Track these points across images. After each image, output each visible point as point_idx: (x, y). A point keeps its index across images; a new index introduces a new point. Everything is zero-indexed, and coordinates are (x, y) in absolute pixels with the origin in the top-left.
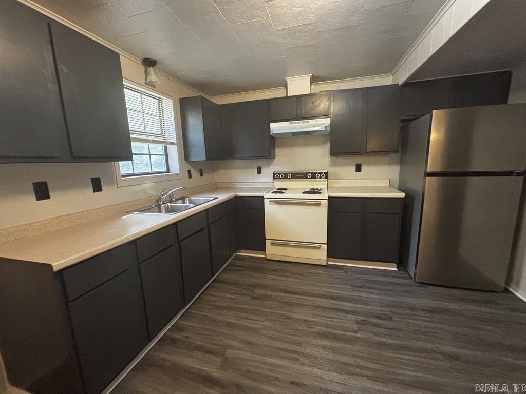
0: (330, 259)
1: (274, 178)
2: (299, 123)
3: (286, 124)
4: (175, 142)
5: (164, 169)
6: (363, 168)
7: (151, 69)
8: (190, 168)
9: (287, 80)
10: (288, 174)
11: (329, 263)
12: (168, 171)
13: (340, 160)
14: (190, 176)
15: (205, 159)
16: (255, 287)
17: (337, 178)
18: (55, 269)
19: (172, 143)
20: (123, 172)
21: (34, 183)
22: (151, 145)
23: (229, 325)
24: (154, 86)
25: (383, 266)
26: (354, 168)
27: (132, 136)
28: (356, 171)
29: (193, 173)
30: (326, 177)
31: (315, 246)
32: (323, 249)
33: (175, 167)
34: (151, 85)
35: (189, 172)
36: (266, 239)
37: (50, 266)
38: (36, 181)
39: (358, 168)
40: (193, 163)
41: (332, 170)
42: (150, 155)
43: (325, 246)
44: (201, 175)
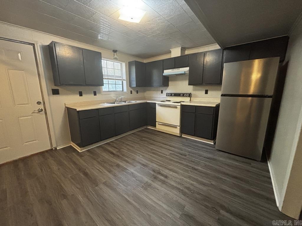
0: (183, 134)
1: (167, 96)
2: (176, 70)
3: (170, 70)
4: (125, 79)
5: (122, 90)
6: (209, 92)
7: (115, 53)
8: (131, 90)
9: (171, 50)
10: (172, 94)
11: (182, 136)
12: (123, 91)
13: (197, 88)
14: (131, 93)
15: (135, 86)
16: (143, 137)
17: (196, 97)
18: (77, 110)
19: (124, 80)
20: (103, 90)
21: (79, 92)
22: (116, 81)
23: (127, 144)
24: (117, 59)
25: (205, 141)
26: (204, 92)
27: (104, 77)
28: (205, 94)
29: (133, 92)
30: (189, 96)
31: (175, 127)
32: (178, 128)
33: (125, 89)
34: (116, 59)
35: (131, 91)
36: (156, 122)
37: (76, 109)
38: (80, 91)
39: (206, 92)
40: (133, 88)
41: (193, 93)
42: (116, 84)
43: (179, 127)
44: (137, 93)
